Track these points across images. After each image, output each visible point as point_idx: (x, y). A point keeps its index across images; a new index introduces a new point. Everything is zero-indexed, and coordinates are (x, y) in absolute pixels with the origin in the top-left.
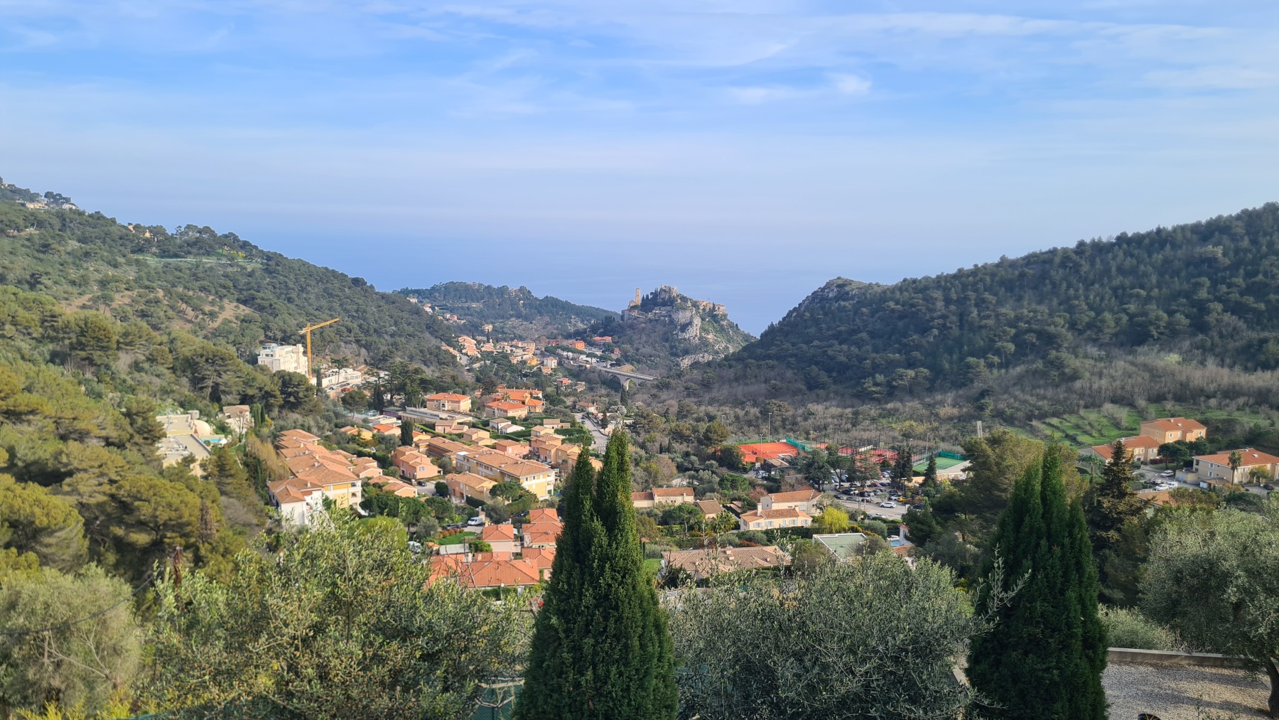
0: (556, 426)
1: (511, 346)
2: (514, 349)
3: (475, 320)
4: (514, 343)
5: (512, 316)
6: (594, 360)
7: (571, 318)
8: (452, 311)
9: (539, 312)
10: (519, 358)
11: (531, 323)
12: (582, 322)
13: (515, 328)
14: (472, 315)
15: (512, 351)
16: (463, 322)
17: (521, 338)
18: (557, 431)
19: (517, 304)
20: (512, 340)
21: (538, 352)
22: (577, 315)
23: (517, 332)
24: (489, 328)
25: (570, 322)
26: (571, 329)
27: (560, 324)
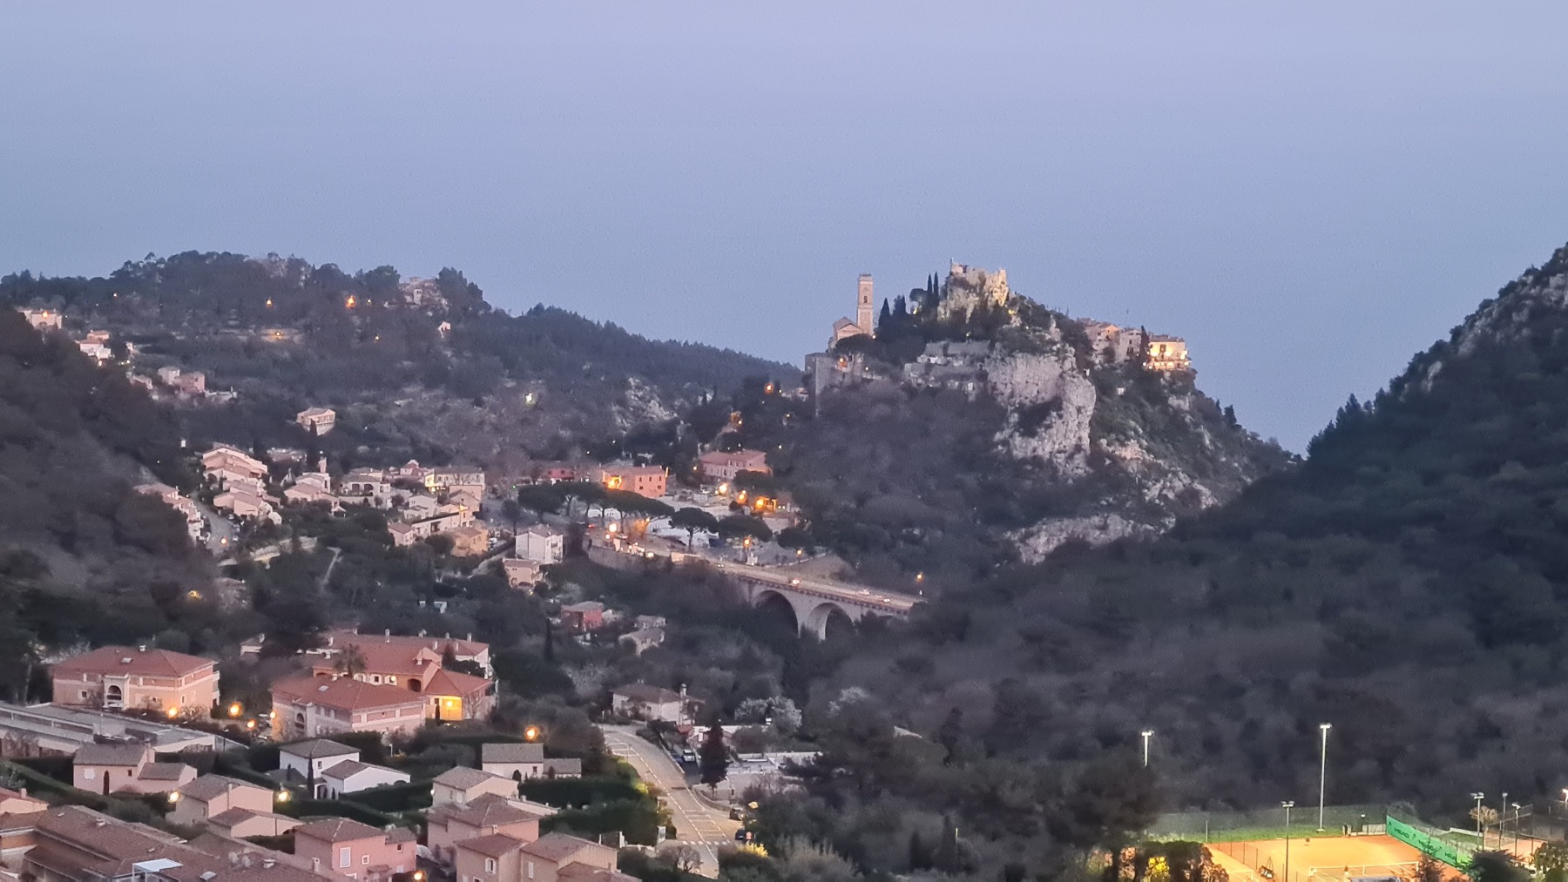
0: (526, 770)
1: (398, 484)
2: (406, 494)
3: (274, 391)
4: (406, 472)
5: (408, 378)
6: (702, 536)
7: (626, 386)
8: (187, 359)
9: (509, 364)
10: (425, 529)
11: (479, 403)
12: (666, 401)
13: (418, 420)
14: (261, 373)
15: (397, 501)
16: (227, 396)
17: (437, 458)
18: (531, 790)
19: (429, 331)
20: (401, 462)
21: (497, 506)
22: (649, 375)
23: (428, 437)
24: (321, 420)
25: (623, 402)
26: (624, 424)
27: (583, 408)
